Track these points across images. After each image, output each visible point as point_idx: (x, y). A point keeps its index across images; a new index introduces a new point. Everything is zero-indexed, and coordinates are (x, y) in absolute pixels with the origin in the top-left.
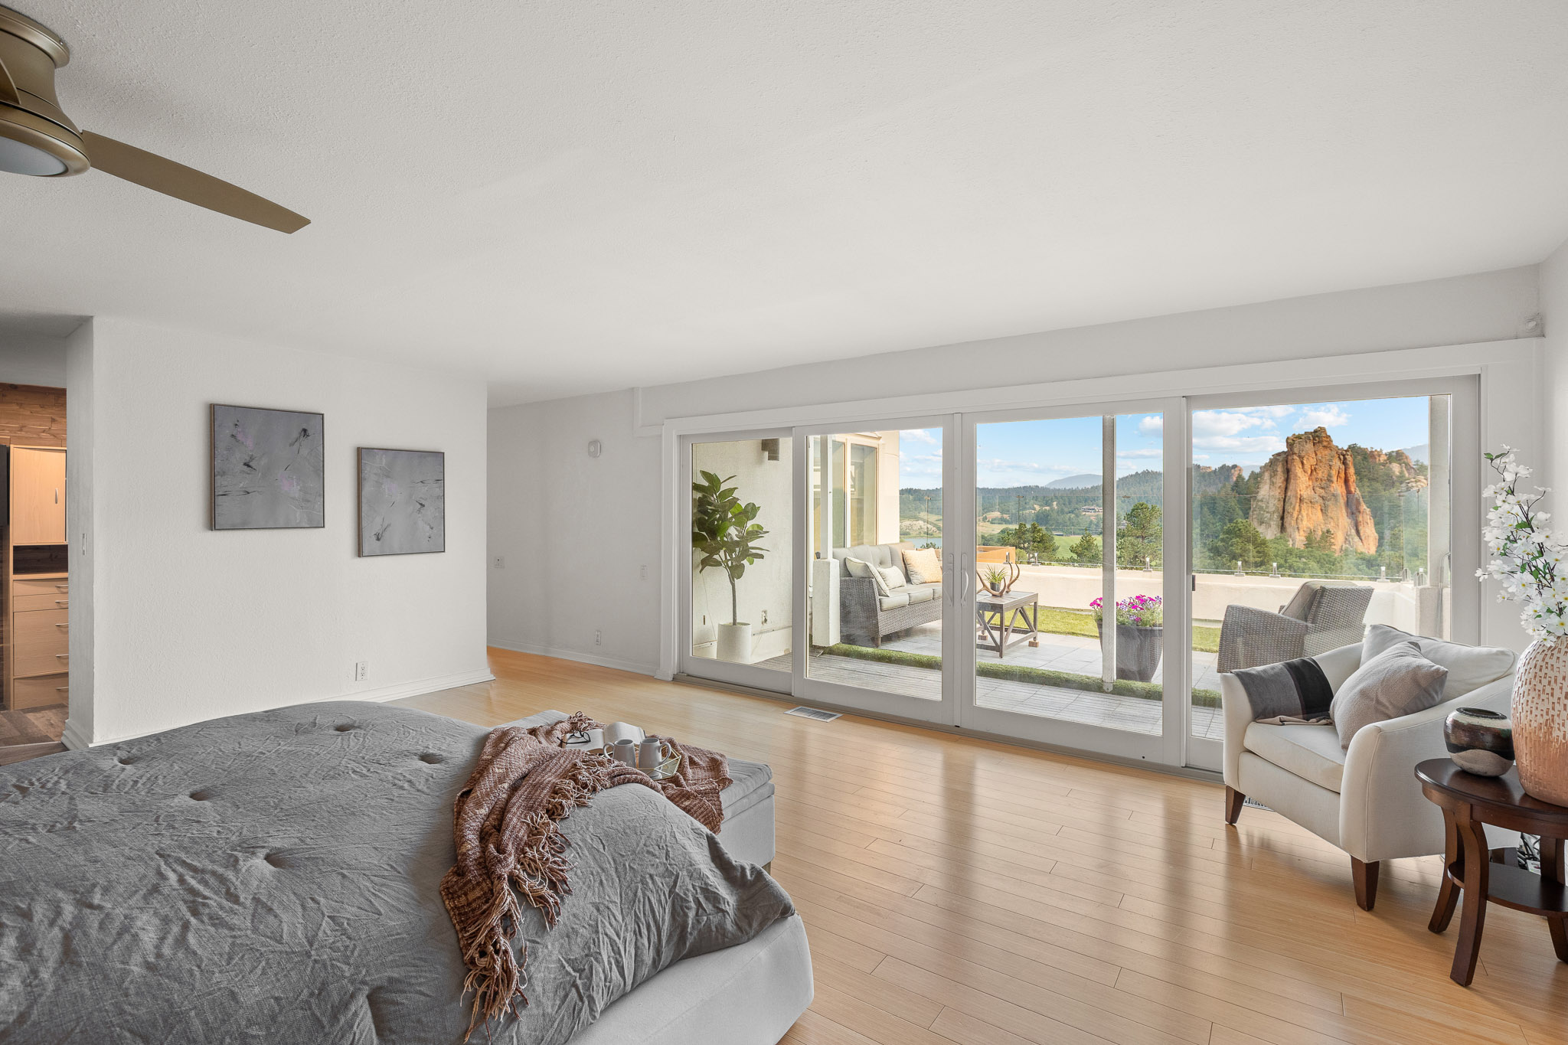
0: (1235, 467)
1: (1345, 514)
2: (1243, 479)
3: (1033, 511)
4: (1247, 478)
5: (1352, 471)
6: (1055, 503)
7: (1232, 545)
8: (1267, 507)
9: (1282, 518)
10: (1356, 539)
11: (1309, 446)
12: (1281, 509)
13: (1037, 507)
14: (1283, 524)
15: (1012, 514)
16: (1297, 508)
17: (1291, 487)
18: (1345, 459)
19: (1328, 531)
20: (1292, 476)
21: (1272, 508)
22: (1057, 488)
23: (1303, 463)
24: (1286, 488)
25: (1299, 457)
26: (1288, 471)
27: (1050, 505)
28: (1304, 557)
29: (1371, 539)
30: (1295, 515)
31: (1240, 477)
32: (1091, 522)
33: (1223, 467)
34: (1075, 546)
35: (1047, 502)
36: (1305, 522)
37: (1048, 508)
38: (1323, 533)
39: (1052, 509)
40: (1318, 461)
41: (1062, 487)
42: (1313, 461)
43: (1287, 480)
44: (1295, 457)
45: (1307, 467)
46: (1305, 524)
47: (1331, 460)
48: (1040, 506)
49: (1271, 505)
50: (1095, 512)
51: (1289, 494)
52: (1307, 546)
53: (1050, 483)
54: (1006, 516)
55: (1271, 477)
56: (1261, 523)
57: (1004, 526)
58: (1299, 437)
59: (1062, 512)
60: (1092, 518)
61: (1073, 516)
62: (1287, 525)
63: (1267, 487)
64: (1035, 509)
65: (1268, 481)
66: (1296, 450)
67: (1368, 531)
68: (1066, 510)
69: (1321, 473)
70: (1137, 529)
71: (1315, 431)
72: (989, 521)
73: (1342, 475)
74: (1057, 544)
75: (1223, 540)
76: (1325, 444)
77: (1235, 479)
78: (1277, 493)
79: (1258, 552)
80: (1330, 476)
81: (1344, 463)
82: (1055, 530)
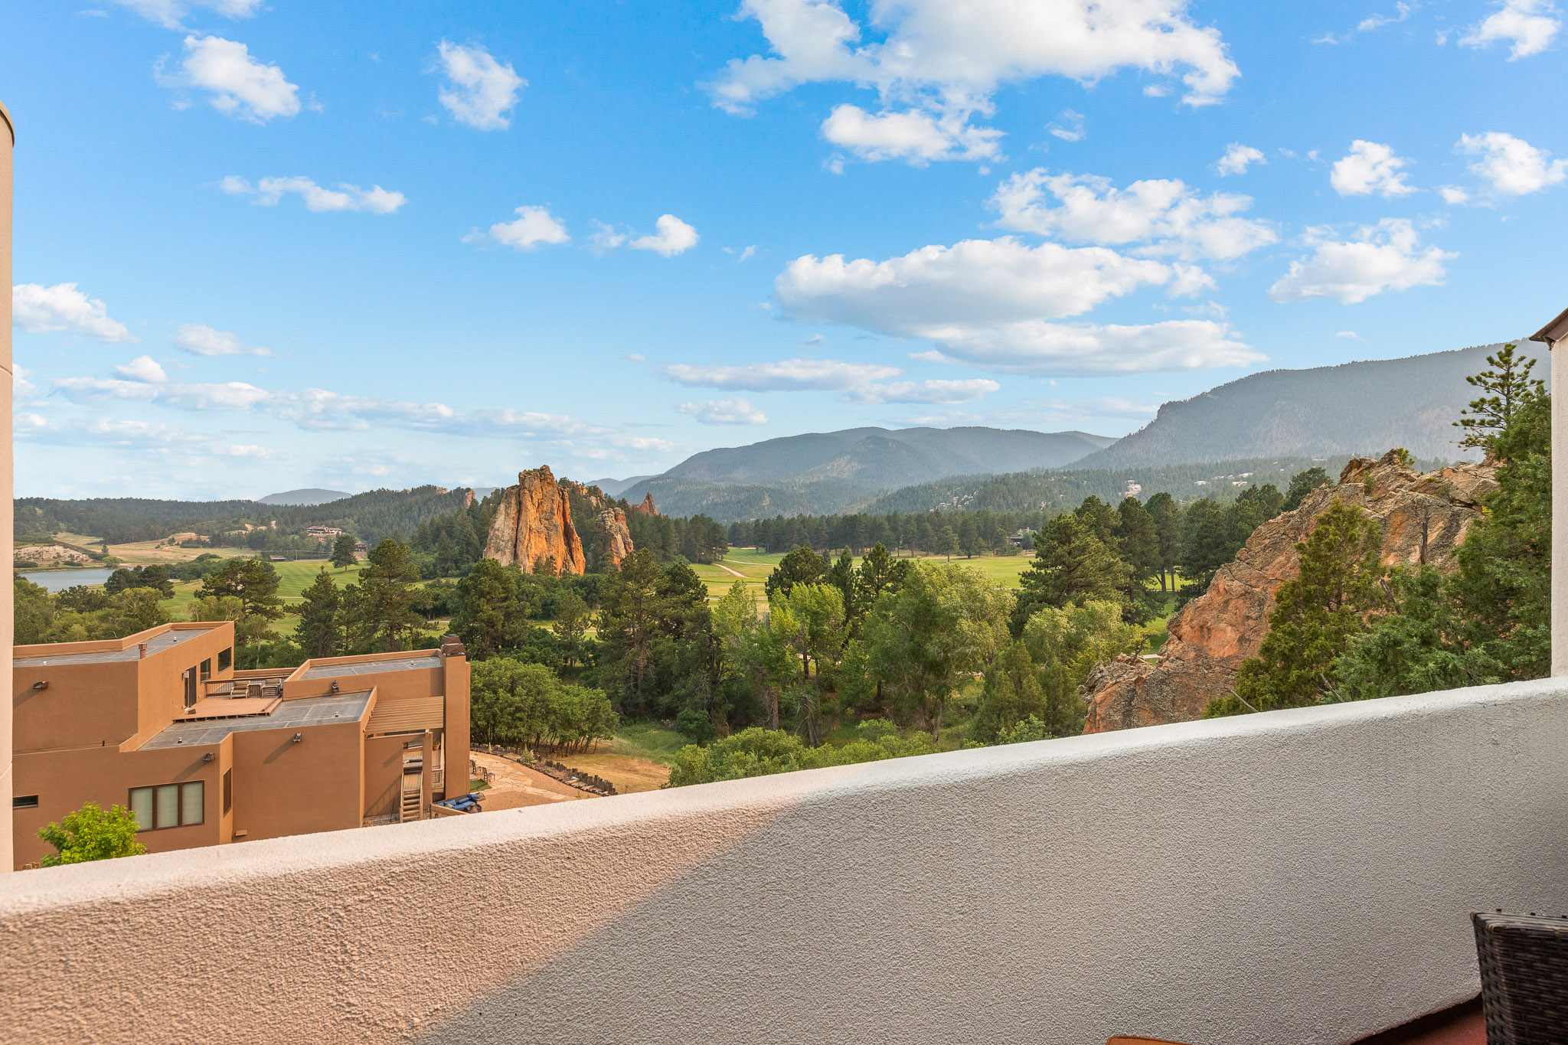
0: (468, 490)
1: (563, 543)
2: (477, 503)
3: (244, 532)
4: (480, 503)
5: (568, 505)
6: (273, 522)
7: (480, 584)
8: (503, 536)
9: (515, 546)
10: (571, 563)
11: (537, 482)
12: (514, 538)
13: (249, 527)
14: (515, 551)
15: (214, 535)
16: (527, 537)
17: (522, 518)
18: (563, 494)
19: (551, 558)
20: (523, 508)
21: (507, 538)
22: (276, 504)
23: (532, 497)
24: (519, 519)
25: (529, 491)
26: (520, 504)
27: (268, 524)
28: (533, 582)
29: (581, 562)
30: (526, 544)
31: (474, 501)
32: (320, 544)
33: (458, 490)
34: (308, 590)
35: (263, 520)
36: (533, 550)
37: (264, 528)
38: (547, 559)
39: (270, 530)
40: (544, 496)
41: (282, 503)
42: (540, 496)
43: (519, 512)
44: (526, 491)
45: (535, 500)
46: (533, 551)
47: (553, 496)
48: (254, 525)
49: (506, 534)
50: (325, 533)
51: (521, 524)
52: (535, 571)
53: (266, 498)
54: (204, 538)
55: (506, 508)
56: (497, 551)
57: (202, 551)
58: (529, 473)
59: (284, 533)
60: (321, 540)
61: (296, 537)
62: (519, 553)
63: (503, 517)
64: (246, 529)
65: (504, 512)
66: (527, 485)
67: (579, 556)
68: (288, 530)
69: (546, 507)
70: (384, 569)
71: (542, 469)
72: (178, 544)
73: (561, 509)
74: (278, 574)
75: (472, 578)
76: (549, 481)
77: (469, 504)
78: (511, 524)
79: (503, 588)
80: (552, 509)
81: (563, 499)
82: (274, 554)
